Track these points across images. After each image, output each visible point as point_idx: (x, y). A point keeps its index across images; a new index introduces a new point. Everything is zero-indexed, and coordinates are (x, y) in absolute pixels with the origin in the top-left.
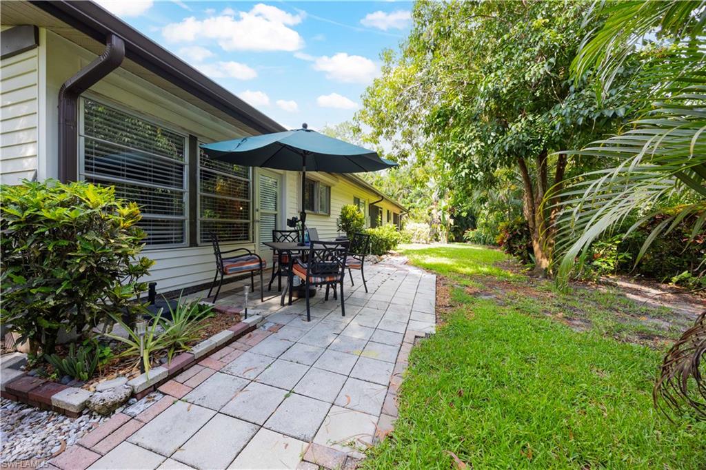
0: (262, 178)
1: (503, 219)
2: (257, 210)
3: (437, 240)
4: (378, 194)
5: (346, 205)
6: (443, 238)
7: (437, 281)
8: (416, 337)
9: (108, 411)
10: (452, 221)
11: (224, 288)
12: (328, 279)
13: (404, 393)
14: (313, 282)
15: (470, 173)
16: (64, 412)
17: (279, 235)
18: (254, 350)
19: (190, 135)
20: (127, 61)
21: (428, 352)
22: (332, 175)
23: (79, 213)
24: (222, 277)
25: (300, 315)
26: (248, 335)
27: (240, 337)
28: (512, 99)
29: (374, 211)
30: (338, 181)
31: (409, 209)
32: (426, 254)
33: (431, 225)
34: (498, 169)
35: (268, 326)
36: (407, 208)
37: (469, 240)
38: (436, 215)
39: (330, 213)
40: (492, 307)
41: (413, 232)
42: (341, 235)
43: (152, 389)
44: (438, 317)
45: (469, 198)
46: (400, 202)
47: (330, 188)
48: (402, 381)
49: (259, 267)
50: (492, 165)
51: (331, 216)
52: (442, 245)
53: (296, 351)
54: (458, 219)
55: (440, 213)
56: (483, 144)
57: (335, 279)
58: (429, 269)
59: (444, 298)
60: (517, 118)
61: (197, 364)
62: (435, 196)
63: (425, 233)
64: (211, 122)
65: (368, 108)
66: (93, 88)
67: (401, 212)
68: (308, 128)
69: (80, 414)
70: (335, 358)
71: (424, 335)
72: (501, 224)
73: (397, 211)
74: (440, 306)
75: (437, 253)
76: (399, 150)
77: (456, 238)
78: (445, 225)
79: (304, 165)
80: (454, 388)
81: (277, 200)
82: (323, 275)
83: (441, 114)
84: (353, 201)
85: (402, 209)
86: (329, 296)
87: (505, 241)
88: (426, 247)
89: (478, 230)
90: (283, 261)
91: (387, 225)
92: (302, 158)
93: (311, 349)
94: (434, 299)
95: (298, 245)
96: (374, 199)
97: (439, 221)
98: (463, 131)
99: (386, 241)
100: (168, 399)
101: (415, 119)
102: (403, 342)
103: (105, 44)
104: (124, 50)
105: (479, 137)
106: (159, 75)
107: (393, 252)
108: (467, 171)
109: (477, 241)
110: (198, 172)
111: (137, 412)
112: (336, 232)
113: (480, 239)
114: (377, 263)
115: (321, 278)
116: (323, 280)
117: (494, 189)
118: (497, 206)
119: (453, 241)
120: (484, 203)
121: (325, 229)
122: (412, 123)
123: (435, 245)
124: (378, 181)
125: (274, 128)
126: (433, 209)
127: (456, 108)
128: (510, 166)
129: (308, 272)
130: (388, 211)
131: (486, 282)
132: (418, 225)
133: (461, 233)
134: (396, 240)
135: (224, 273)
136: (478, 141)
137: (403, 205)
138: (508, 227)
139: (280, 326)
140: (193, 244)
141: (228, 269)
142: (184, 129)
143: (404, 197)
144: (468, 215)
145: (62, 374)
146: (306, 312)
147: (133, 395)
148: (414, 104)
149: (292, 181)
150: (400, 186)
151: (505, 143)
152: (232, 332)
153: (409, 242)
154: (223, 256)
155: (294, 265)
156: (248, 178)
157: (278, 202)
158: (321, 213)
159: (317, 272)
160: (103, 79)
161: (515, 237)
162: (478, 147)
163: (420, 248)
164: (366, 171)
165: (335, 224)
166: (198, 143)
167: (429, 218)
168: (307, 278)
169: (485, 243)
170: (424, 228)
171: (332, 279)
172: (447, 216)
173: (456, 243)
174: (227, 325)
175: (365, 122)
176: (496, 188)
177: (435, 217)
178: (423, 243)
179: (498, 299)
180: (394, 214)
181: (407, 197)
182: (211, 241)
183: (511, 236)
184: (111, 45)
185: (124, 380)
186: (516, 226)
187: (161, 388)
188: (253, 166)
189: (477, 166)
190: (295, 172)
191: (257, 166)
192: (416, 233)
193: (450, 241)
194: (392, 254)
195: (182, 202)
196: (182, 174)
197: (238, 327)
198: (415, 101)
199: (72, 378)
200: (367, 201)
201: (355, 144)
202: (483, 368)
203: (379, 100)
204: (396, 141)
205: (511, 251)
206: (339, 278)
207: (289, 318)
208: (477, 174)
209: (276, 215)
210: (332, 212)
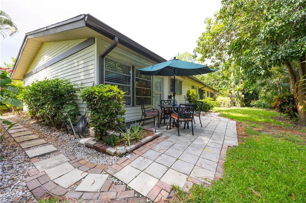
0: (155, 79)
1: (276, 94)
2: (154, 93)
3: (235, 106)
4: (203, 84)
5: (189, 90)
6: (238, 105)
7: (236, 124)
8: (228, 146)
9: (121, 156)
10: (243, 96)
11: (146, 122)
12: (186, 120)
13: (225, 166)
14: (180, 120)
15: (257, 71)
16: (109, 154)
17: (163, 102)
18: (161, 143)
19: (132, 66)
20: (119, 44)
21: (235, 152)
22: (183, 77)
23: (112, 94)
24: (145, 117)
25: (175, 133)
26: (157, 139)
27: (154, 139)
28: (281, 32)
29: (201, 92)
30: (185, 79)
31: (219, 90)
32: (229, 112)
33: (231, 98)
34: (273, 67)
35: (163, 136)
36: (218, 90)
37: (254, 105)
38: (234, 93)
39: (181, 93)
40: (270, 137)
41: (221, 101)
42: (186, 103)
43: (131, 151)
44: (239, 139)
45: (254, 84)
46: (214, 87)
47: (181, 82)
48: (224, 162)
49: (158, 114)
50: (269, 66)
51: (182, 95)
52: (238, 108)
53: (176, 146)
54: (246, 95)
55: (236, 92)
56: (264, 56)
57: (189, 120)
58: (232, 118)
59: (242, 132)
60: (285, 41)
61: (142, 146)
62: (233, 84)
63: (228, 102)
64: (139, 60)
65: (200, 46)
66: (108, 54)
67: (214, 92)
68: (176, 59)
69: (114, 156)
70: (193, 150)
71: (232, 146)
72: (275, 97)
73: (212, 92)
74: (239, 135)
75: (236, 112)
76: (214, 63)
77: (246, 104)
78: (239, 98)
79: (174, 74)
80: (251, 167)
81: (161, 88)
82: (184, 118)
83: (237, 44)
84: (191, 88)
85: (215, 91)
86: (186, 127)
87: (278, 105)
88: (229, 109)
89: (260, 100)
90: (166, 112)
91: (208, 98)
92: (173, 71)
93: (182, 146)
94: (236, 132)
95: (172, 106)
96: (201, 86)
97: (236, 96)
98: (251, 51)
99: (208, 105)
100: (137, 156)
101: (223, 48)
102: (222, 148)
103: (113, 40)
104: (118, 40)
105: (261, 53)
106: (126, 46)
107: (212, 111)
108: (255, 70)
109: (259, 106)
110: (135, 79)
111: (129, 158)
112: (184, 101)
113: (261, 105)
114: (204, 115)
115: (184, 119)
116: (184, 120)
117: (270, 78)
118: (272, 87)
119: (244, 106)
120: (264, 86)
121: (180, 100)
122: (221, 50)
123: (233, 108)
124: (202, 78)
125: (163, 60)
126: (232, 90)
127: (246, 40)
128: (280, 66)
129: (178, 116)
130: (208, 92)
131: (266, 126)
132: (224, 98)
133: (249, 102)
134: (213, 105)
135: (145, 116)
136: (261, 55)
137: (216, 89)
138: (279, 98)
139: (168, 137)
140: (133, 105)
141: (147, 114)
142: (131, 64)
143: (215, 85)
144: (253, 93)
145: (107, 143)
146: (178, 132)
147: (127, 152)
148: (222, 41)
149: (166, 81)
150: (214, 80)
151: (278, 55)
152: (152, 137)
153: (219, 107)
154: (145, 110)
155: (172, 114)
156: (150, 80)
157: (161, 89)
158: (178, 93)
159: (182, 116)
160: (112, 51)
161: (284, 103)
162: (261, 58)
163: (226, 109)
164: (200, 74)
165: (184, 98)
166: (135, 68)
167: (230, 95)
168: (178, 119)
169: (264, 107)
170: (228, 100)
171: (188, 120)
172: (240, 93)
173: (246, 107)
174: (149, 135)
175: (199, 52)
176: (271, 78)
177: (233, 94)
178: (227, 107)
179: (274, 134)
180: (211, 93)
181: (217, 85)
182: (140, 104)
183: (282, 103)
184: (115, 40)
185: (124, 147)
186: (285, 98)
187: (134, 152)
188: (152, 75)
189: (261, 67)
190: (168, 77)
191: (154, 75)
192: (223, 102)
193: (242, 106)
194: (211, 112)
195: (130, 90)
196: (130, 80)
197: (154, 135)
198: (223, 39)
199: (109, 145)
200: (198, 87)
201: (191, 62)
202: (266, 162)
203: (205, 42)
204: (213, 59)
205: (282, 110)
206: (191, 119)
207: (171, 134)
208: (261, 71)
209: (160, 94)
210: (182, 93)
